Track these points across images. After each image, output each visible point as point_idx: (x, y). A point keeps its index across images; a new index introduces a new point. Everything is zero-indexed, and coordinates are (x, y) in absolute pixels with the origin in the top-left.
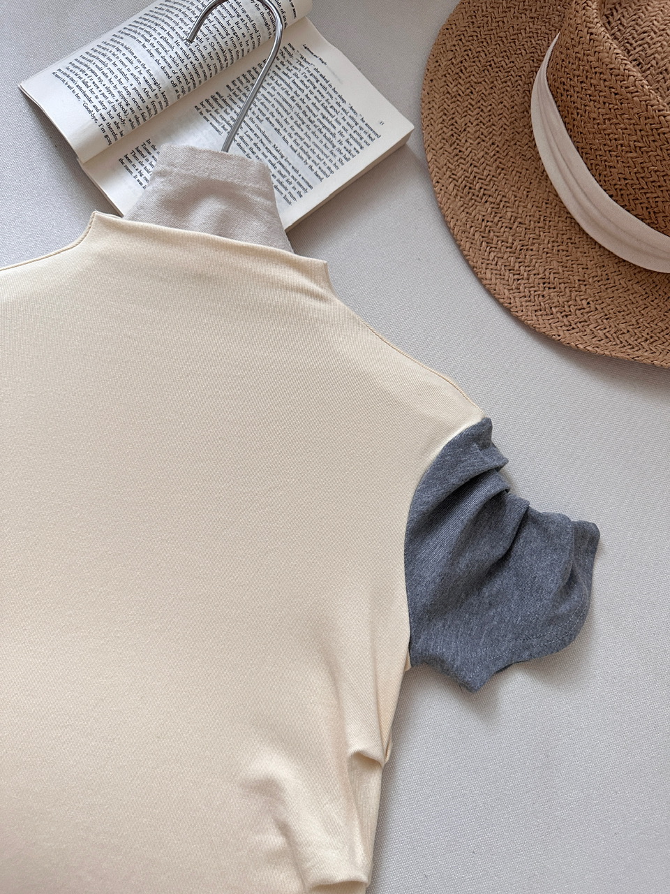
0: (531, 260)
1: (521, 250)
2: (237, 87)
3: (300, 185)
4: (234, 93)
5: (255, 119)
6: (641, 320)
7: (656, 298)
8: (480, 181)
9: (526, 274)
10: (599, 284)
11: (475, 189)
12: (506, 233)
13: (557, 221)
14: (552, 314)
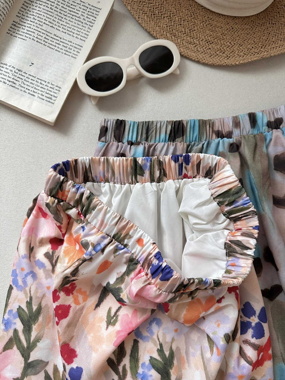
0: (197, 35)
1: (190, 32)
2: (22, 14)
3: (76, 48)
4: (22, 18)
5: (39, 26)
6: (255, 40)
7: (256, 28)
8: (157, 9)
9: (197, 42)
10: (230, 32)
11: (156, 14)
12: (180, 28)
13: (199, 12)
14: (217, 55)
